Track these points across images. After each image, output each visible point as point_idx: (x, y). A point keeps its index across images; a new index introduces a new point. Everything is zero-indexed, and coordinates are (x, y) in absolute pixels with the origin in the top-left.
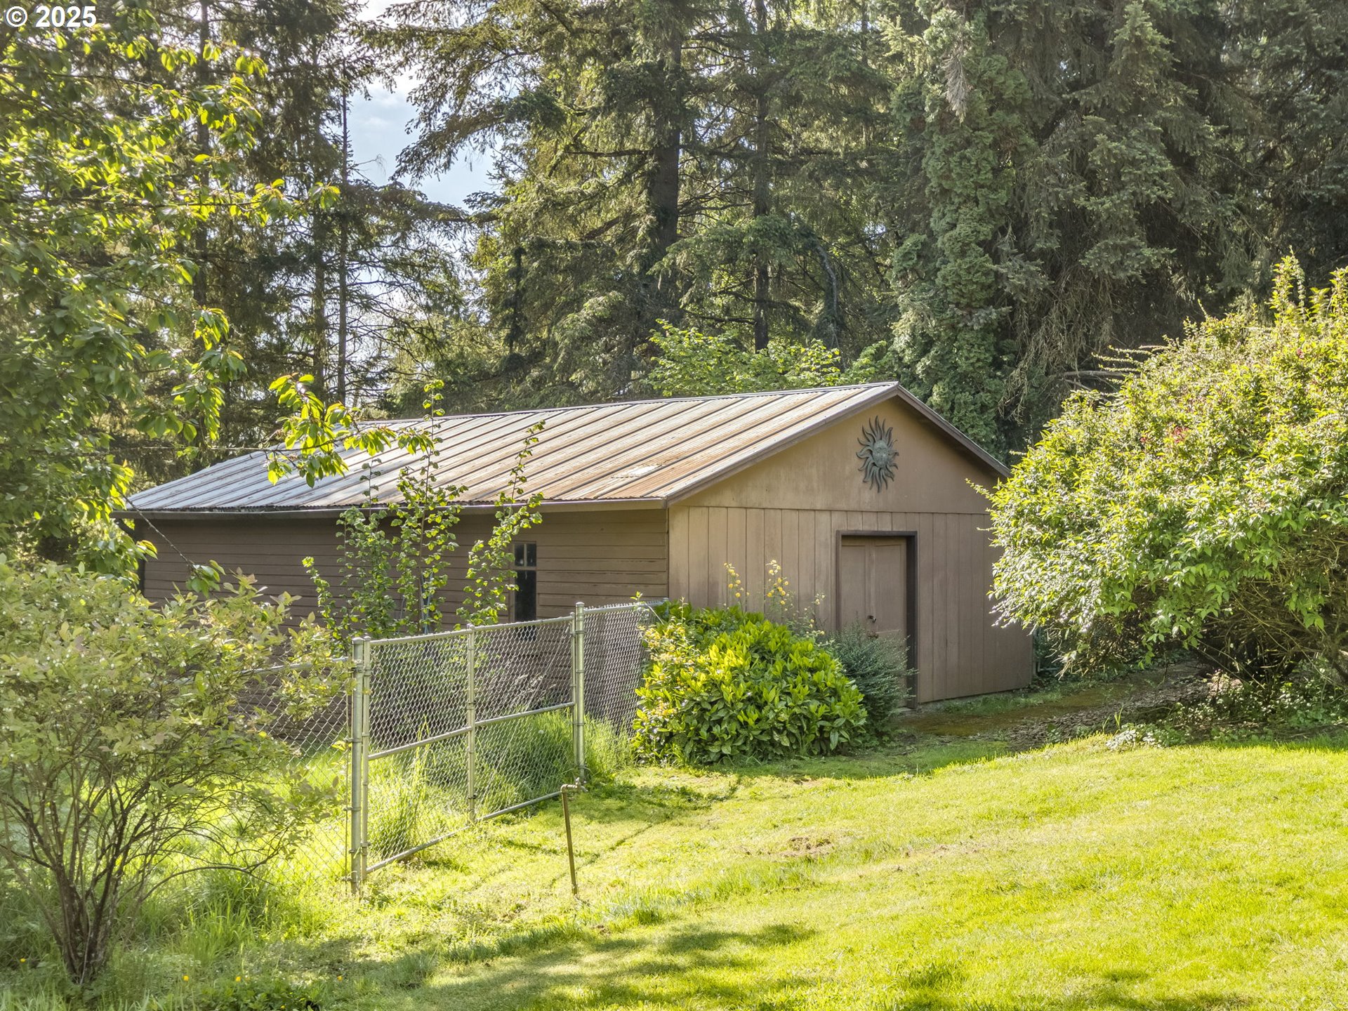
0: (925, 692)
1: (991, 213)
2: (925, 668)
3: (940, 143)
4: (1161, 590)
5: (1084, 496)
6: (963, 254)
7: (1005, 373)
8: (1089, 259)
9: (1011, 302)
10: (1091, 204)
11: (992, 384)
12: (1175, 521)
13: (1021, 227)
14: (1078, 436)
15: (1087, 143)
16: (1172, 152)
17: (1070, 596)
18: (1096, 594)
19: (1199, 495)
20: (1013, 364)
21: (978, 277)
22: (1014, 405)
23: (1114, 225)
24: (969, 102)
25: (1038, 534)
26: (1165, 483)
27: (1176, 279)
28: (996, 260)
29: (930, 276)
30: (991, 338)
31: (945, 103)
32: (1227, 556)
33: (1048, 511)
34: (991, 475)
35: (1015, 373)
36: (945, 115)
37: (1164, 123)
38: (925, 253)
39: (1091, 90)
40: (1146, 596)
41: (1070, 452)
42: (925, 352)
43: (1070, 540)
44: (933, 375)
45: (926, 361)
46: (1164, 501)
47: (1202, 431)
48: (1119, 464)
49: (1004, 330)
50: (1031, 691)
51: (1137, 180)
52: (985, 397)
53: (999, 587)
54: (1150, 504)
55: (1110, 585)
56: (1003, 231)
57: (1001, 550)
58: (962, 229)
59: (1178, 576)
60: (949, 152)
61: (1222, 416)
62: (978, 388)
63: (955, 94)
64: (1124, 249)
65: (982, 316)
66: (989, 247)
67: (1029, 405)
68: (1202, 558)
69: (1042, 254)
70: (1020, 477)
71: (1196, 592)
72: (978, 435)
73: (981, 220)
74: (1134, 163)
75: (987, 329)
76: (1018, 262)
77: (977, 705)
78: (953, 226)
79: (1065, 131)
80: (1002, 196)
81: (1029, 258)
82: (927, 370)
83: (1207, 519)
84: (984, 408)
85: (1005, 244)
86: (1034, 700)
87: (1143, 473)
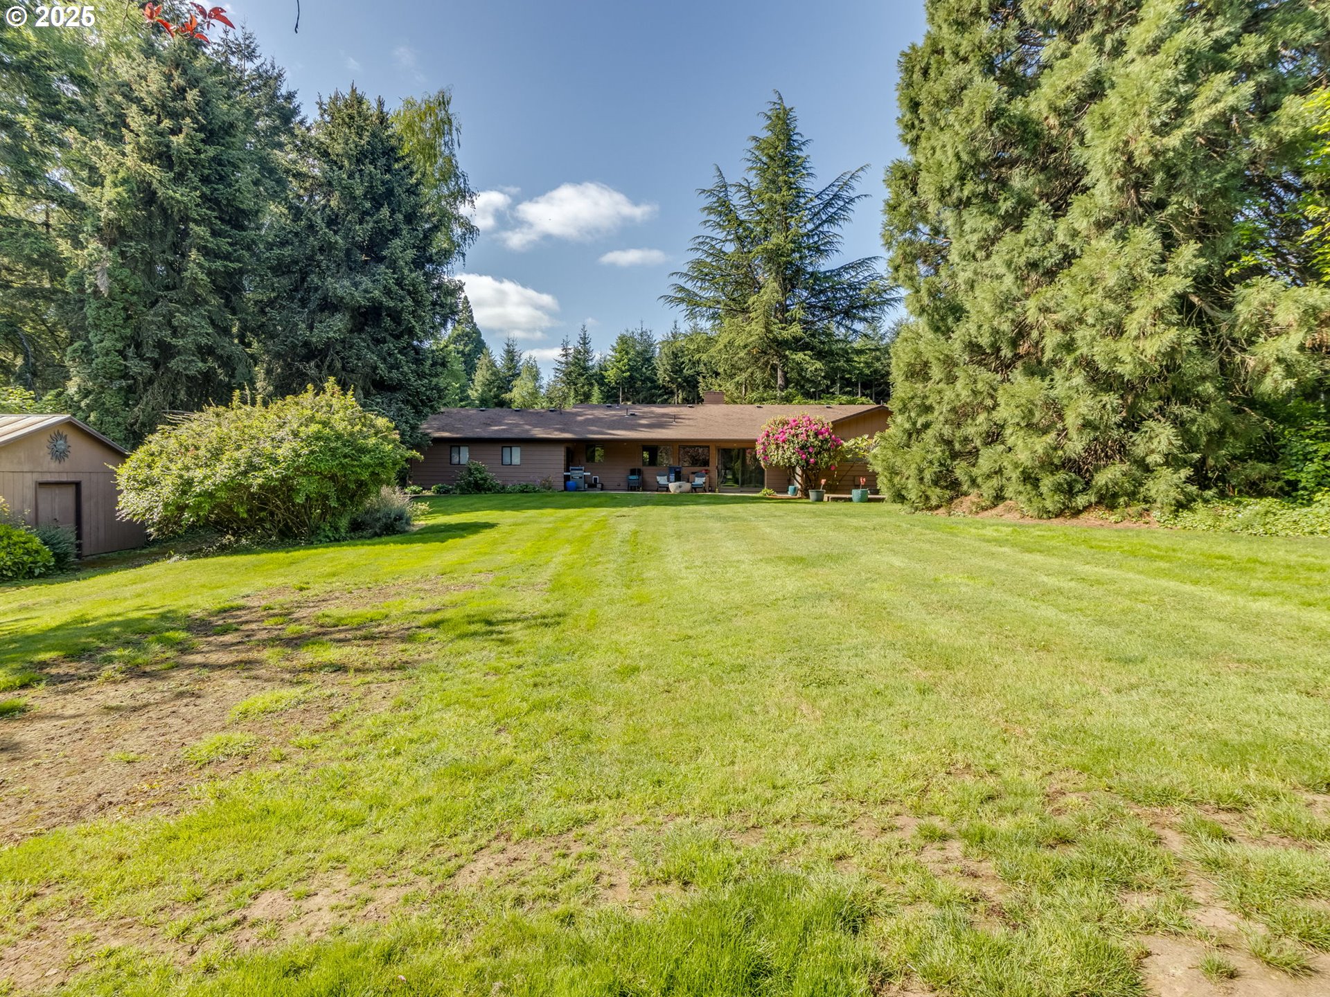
0: (86, 551)
1: (123, 338)
2: (85, 540)
3: (94, 304)
4: (187, 506)
5: (156, 472)
6: (107, 354)
7: (131, 410)
8: (172, 364)
9: (133, 378)
10: (174, 342)
11: (124, 414)
12: (189, 483)
13: (138, 346)
14: (154, 448)
15: (171, 314)
16: (213, 322)
17: (150, 509)
18: (160, 508)
19: (198, 474)
20: (135, 405)
21: (115, 366)
22: (135, 423)
23: (185, 350)
24: (110, 289)
25: (137, 485)
26: (188, 469)
27: (220, 371)
28: (125, 360)
29: (90, 362)
30: (123, 393)
31: (96, 286)
32: (210, 495)
33: (141, 478)
34: (122, 457)
35: (136, 409)
36: (96, 292)
37: (209, 311)
38: (86, 350)
39: (173, 292)
40: (181, 508)
41: (152, 455)
42: (86, 396)
43: (150, 488)
44: (90, 408)
45: (87, 401)
46: (186, 475)
47: (202, 452)
48: (171, 461)
49: (130, 390)
50: (144, 548)
51: (195, 334)
52: (119, 419)
53: (121, 505)
54: (181, 477)
55: (166, 505)
56: (129, 346)
57: (121, 491)
58: (106, 343)
59: (191, 502)
60: (99, 308)
61: (209, 446)
62: (117, 414)
63: (103, 284)
64: (190, 362)
65: (117, 384)
66: (121, 353)
67: (143, 425)
68: (200, 495)
69: (149, 359)
70: (130, 463)
71: (199, 506)
72: (114, 436)
73: (117, 340)
74: (194, 326)
75: (121, 389)
76: (137, 361)
77: (115, 555)
78: (101, 341)
79: (161, 307)
80: (128, 332)
81: (144, 360)
82: (88, 405)
83: (201, 482)
84: (119, 424)
85: (131, 352)
86: (144, 551)
87: (180, 465)
